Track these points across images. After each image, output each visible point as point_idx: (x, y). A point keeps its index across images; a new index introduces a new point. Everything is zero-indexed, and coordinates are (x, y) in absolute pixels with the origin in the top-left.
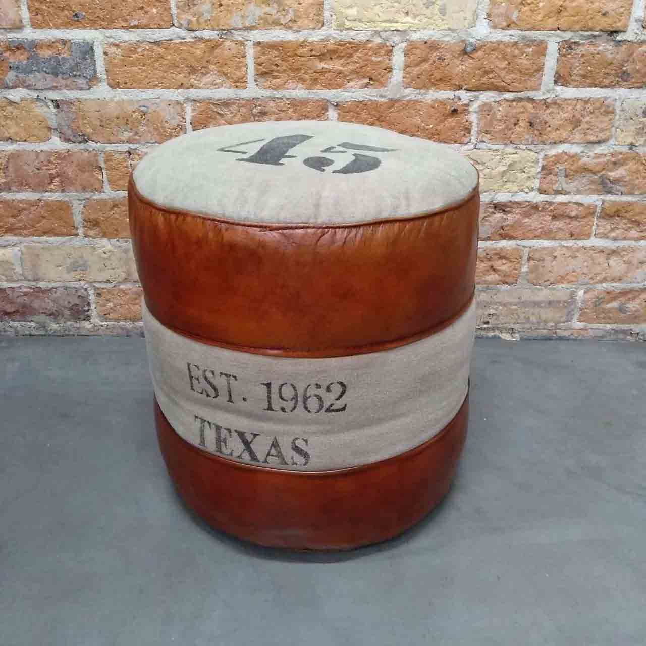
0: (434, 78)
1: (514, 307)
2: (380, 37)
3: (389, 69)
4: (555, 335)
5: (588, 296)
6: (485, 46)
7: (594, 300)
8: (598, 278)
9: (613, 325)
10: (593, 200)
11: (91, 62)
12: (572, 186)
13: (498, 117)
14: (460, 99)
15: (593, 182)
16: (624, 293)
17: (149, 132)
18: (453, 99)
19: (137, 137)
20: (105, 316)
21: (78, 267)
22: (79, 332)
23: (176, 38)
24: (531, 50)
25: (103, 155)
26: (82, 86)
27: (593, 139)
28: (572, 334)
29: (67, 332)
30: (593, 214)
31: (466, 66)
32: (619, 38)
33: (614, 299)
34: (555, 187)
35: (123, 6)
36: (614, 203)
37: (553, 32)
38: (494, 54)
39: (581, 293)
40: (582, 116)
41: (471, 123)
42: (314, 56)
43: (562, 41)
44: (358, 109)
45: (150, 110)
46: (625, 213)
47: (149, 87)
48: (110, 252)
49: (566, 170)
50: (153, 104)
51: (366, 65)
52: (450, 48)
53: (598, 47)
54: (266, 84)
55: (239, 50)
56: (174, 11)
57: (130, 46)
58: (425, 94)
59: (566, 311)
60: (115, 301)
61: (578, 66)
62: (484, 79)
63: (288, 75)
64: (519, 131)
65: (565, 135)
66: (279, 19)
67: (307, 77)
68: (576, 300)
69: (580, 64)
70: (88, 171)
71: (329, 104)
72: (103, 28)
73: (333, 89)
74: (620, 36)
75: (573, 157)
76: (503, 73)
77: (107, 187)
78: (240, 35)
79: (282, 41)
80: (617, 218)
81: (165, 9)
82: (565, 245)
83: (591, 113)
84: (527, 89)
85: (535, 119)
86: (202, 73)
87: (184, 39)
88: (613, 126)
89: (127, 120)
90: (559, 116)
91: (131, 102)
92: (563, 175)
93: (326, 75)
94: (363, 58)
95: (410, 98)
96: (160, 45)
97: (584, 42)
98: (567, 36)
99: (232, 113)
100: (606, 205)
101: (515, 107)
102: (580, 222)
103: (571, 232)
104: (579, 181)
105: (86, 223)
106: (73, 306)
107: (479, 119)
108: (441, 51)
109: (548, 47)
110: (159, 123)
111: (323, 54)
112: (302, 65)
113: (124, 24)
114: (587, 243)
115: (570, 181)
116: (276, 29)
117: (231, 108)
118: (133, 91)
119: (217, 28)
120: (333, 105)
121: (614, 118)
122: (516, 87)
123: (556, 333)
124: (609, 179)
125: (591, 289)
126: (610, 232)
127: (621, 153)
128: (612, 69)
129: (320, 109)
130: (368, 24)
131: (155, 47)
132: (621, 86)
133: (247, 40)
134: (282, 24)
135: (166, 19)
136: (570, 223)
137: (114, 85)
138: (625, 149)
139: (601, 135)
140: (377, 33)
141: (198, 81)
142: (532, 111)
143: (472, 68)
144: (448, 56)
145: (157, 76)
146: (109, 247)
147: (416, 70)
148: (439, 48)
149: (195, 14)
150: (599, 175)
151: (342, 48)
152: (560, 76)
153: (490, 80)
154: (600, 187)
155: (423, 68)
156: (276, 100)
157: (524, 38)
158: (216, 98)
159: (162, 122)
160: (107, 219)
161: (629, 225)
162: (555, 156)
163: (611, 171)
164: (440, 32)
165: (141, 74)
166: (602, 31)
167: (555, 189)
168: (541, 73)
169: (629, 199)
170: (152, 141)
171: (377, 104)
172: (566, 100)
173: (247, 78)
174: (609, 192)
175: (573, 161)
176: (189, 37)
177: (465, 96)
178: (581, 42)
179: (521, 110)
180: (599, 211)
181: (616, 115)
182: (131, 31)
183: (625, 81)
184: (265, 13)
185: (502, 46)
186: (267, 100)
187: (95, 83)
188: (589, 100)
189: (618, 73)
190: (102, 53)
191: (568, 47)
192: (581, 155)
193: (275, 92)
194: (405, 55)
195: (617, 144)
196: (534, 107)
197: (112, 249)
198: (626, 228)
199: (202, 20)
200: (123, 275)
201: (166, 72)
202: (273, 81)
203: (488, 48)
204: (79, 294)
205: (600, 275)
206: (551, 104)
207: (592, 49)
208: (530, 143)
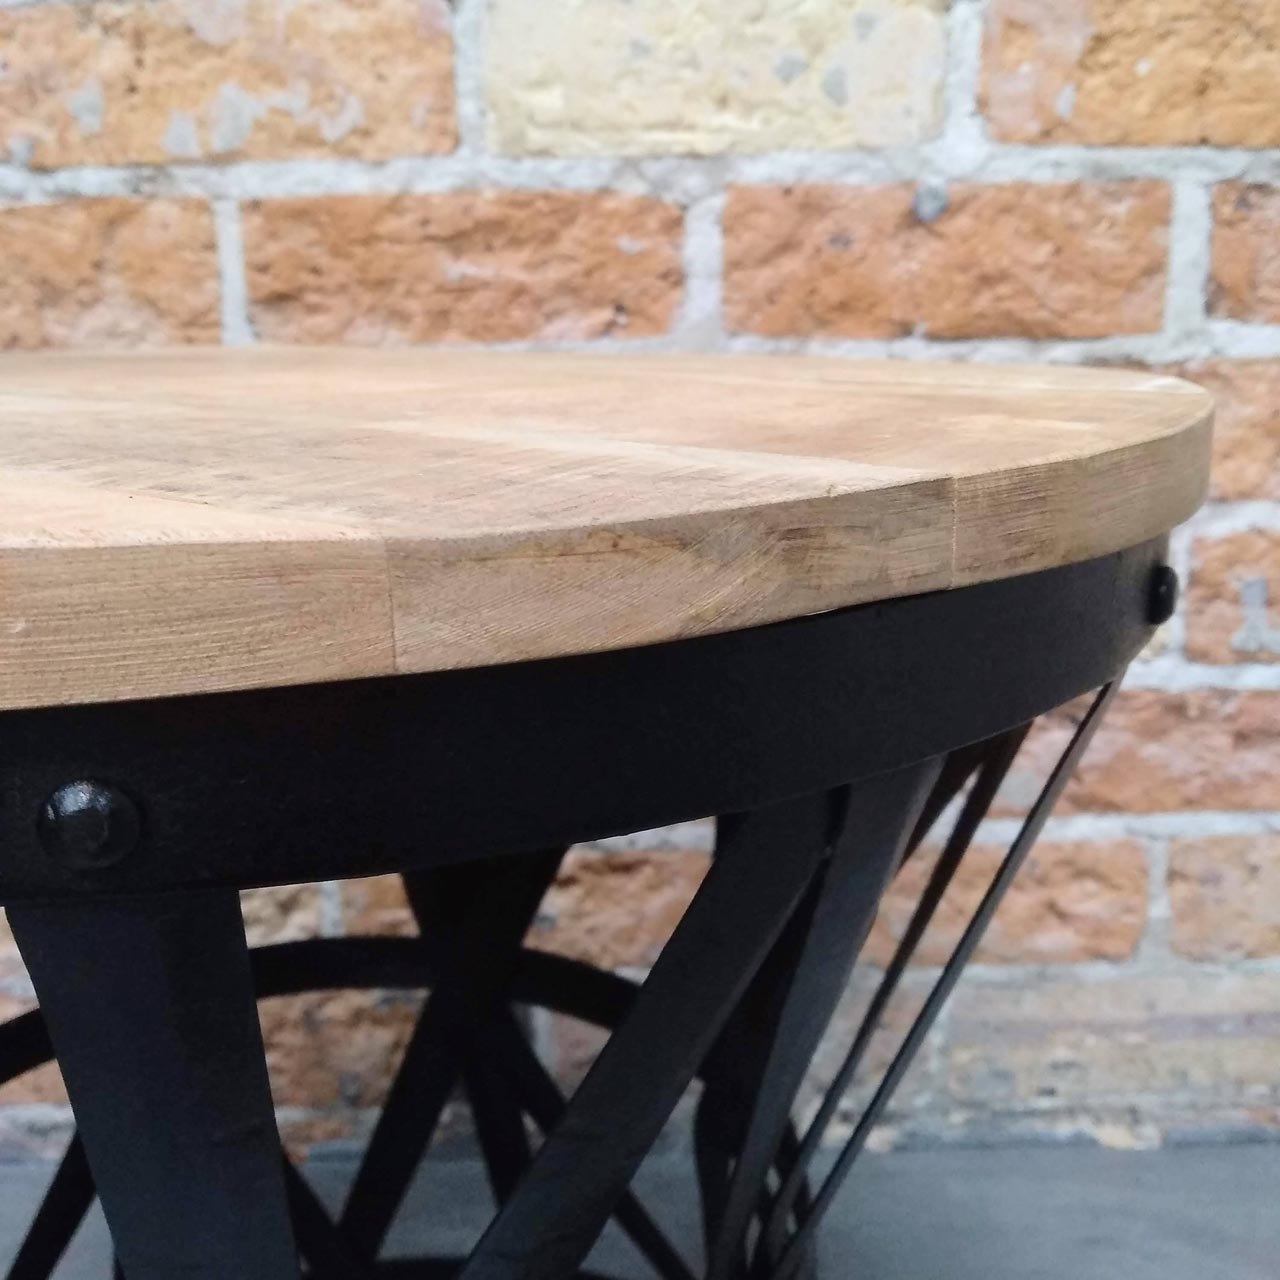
0: (823, 301)
1: (1133, 1038)
2: (642, 176)
3: (675, 277)
6: (976, 198)
24: (1120, 209)
31: (921, 262)
34: (1238, 638)
37: (1188, 151)
38: (1009, 223)
42: (432, 239)
43: (1219, 181)
49: (1265, 586)
51: (603, 266)
52: (864, 208)
54: (284, 329)
55: (195, 226)
58: (796, 353)
62: (984, 301)
63: (355, 302)
65: (1252, 473)
66: (316, 126)
67: (415, 305)
73: (500, 341)
76: (1040, 281)
78: (194, 181)
79: (329, 197)
84: (1122, 330)
86: (81, 301)
87: (20, 197)
92: (1258, 599)
93: (474, 299)
94: (592, 244)
98: (1235, 162)
108: (838, 215)
109: (1176, 195)
111: (463, 235)
112: (396, 268)
116: (307, 158)
119: (121, 160)
122: (1084, 322)
130: (599, 135)
133: (221, 197)
134: (325, 143)
140: (631, 165)
141: (70, 326)
143: (941, 269)
147: (764, 278)
148: (832, 209)
149: (52, 118)
151: (522, 214)
152: (1222, 286)
153: (1002, 305)
155: (785, 269)
157: (1098, 170)
162: (1227, 540)
164: (832, 157)
167: (1235, 645)
168: (1160, 278)
172: (1245, 363)
173: (219, 314)
176: (36, 192)
177: (923, 356)
184: (272, 111)
185: (1030, 198)
191: (1240, 196)
194: (725, 231)
199: (74, 136)
202: (308, 321)
203: (986, 204)
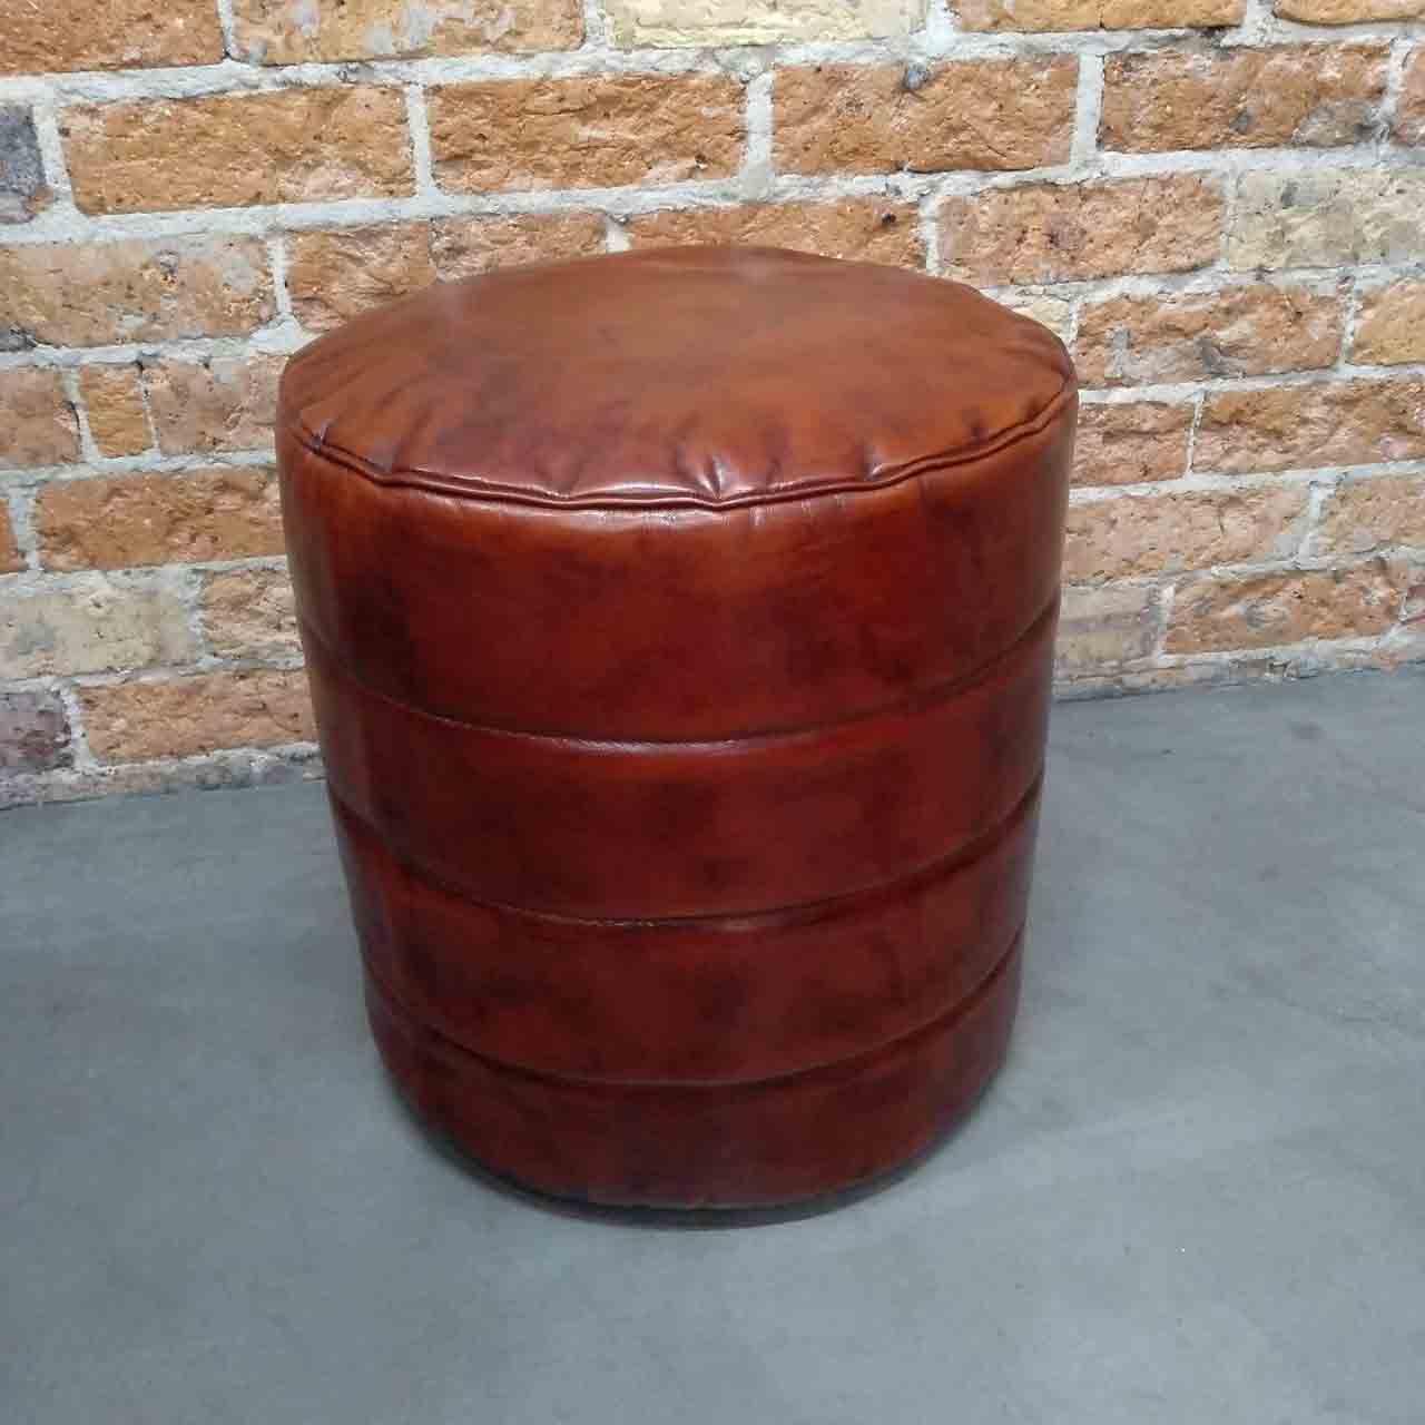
0: (842, 147)
2: (717, 61)
3: (740, 134)
4: (1118, 687)
5: (1182, 597)
6: (947, 70)
7: (1195, 605)
8: (1201, 558)
9: (1235, 652)
10: (1187, 393)
11: (30, 155)
12: (1142, 366)
13: (983, 226)
14: (898, 192)
15: (1185, 355)
16: (1254, 584)
17: (188, 312)
18: (884, 194)
19: (156, 327)
20: (107, 753)
21: (33, 643)
22: (46, 796)
23: (236, 85)
24: (1045, 75)
25: (75, 375)
26: (10, 213)
27: (1183, 261)
28: (1154, 681)
29: (17, 800)
30: (1189, 421)
31: (909, 118)
32: (1227, 41)
33: (1235, 598)
34: (1108, 371)
35: (99, 14)
36: (1228, 397)
37: (1090, 33)
38: (970, 88)
39: (1168, 592)
40: (1158, 213)
41: (924, 245)
42: (567, 111)
43: (1110, 53)
44: (676, 228)
45: (184, 260)
46: (1253, 415)
47: (176, 205)
48: (109, 601)
49: (1129, 334)
50: (193, 245)
51: (690, 126)
52: (871, 80)
53: (1185, 62)
54: (459, 182)
55: (391, 106)
56: (227, 21)
57: (126, 111)
58: (822, 184)
59: (1139, 633)
60: (131, 714)
61: (1143, 107)
62: (950, 145)
63: (508, 158)
64: (1029, 256)
65: (1123, 257)
66: (481, 30)
67: (553, 160)
68: (1159, 608)
69: (1149, 100)
70: (42, 415)
71: (607, 220)
72: (53, 70)
73: (616, 185)
74: (1227, 37)
75: (1143, 303)
76: (989, 130)
77: (91, 451)
78: (388, 72)
79: (489, 82)
80: (1235, 427)
81: (206, 19)
82: (1133, 494)
83: (1177, 206)
84: (1041, 162)
85: (1060, 227)
86: (307, 165)
87: (256, 87)
88: (1221, 233)
89: (130, 288)
90: (1109, 216)
91: (135, 244)
92: (1125, 343)
93: (598, 155)
94: (682, 111)
95: (788, 196)
96: (197, 106)
97: (1156, 52)
98: (1122, 40)
99: (382, 254)
100: (1214, 401)
101: (1018, 204)
102: (1160, 442)
103: (1146, 466)
104: (1157, 354)
105: (44, 540)
106: (28, 735)
107: (942, 236)
108: (853, 86)
109: (1082, 65)
110: (209, 289)
111: (589, 107)
112: (541, 134)
113: (106, 59)
114: (1178, 486)
115: (1138, 356)
116: (474, 53)
117: (380, 245)
118: (142, 218)
119: (334, 58)
120: (617, 221)
121: (1224, 214)
122: (1017, 158)
123: (1120, 681)
124: (1218, 347)
125: (1189, 580)
126: (1222, 457)
127: (1240, 289)
128: (1215, 109)
129: (590, 232)
130: (686, 32)
131: (187, 111)
132: (1232, 145)
133: (410, 83)
134: (488, 42)
135: (206, 41)
136: (1140, 448)
137: (92, 207)
138: (1248, 281)
139: (1198, 252)
140: (709, 53)
141: (298, 183)
142: (1056, 208)
143: (922, 123)
144: (869, 97)
145: (197, 180)
146: (105, 590)
147: (800, 133)
148: (847, 80)
149: (279, 26)
150: (1196, 338)
151: (631, 90)
152: (1109, 128)
153: (963, 147)
154: (1199, 365)
155: (815, 126)
156: (485, 217)
157: (1029, 48)
158: (343, 223)
159: (215, 286)
160: (95, 524)
161: (1261, 440)
162: (1105, 304)
163: (1218, 330)
164: (849, 44)
165: (157, 175)
166: (1190, 26)
167: (1107, 375)
168: (1069, 124)
169: (1261, 384)
170: (194, 335)
171: (717, 214)
172: (1123, 181)
173: (413, 172)
174: (1219, 374)
175: (1143, 313)
176: (268, 83)
177: (909, 184)
178: (1150, 52)
179: (1032, 209)
180: (1200, 416)
181: (1226, 207)
182: (123, 76)
183: (1243, 134)
184: (450, 18)
185: (983, 70)
186: (464, 219)
187: (41, 204)
188: (1172, 177)
189: (1228, 117)
190: (56, 132)
191: (1124, 63)
192: (1160, 297)
193: (481, 200)
194: (775, 99)
195: (1232, 269)
196: (1057, 201)
197: (115, 594)
198: (1255, 447)
199: (297, 40)
200: (146, 652)
201: (216, 168)
202: (476, 174)
203: (954, 75)
204: (41, 707)
205: (1207, 552)
206: (1092, 191)
207: (1172, 67)
208: (1052, 280)
